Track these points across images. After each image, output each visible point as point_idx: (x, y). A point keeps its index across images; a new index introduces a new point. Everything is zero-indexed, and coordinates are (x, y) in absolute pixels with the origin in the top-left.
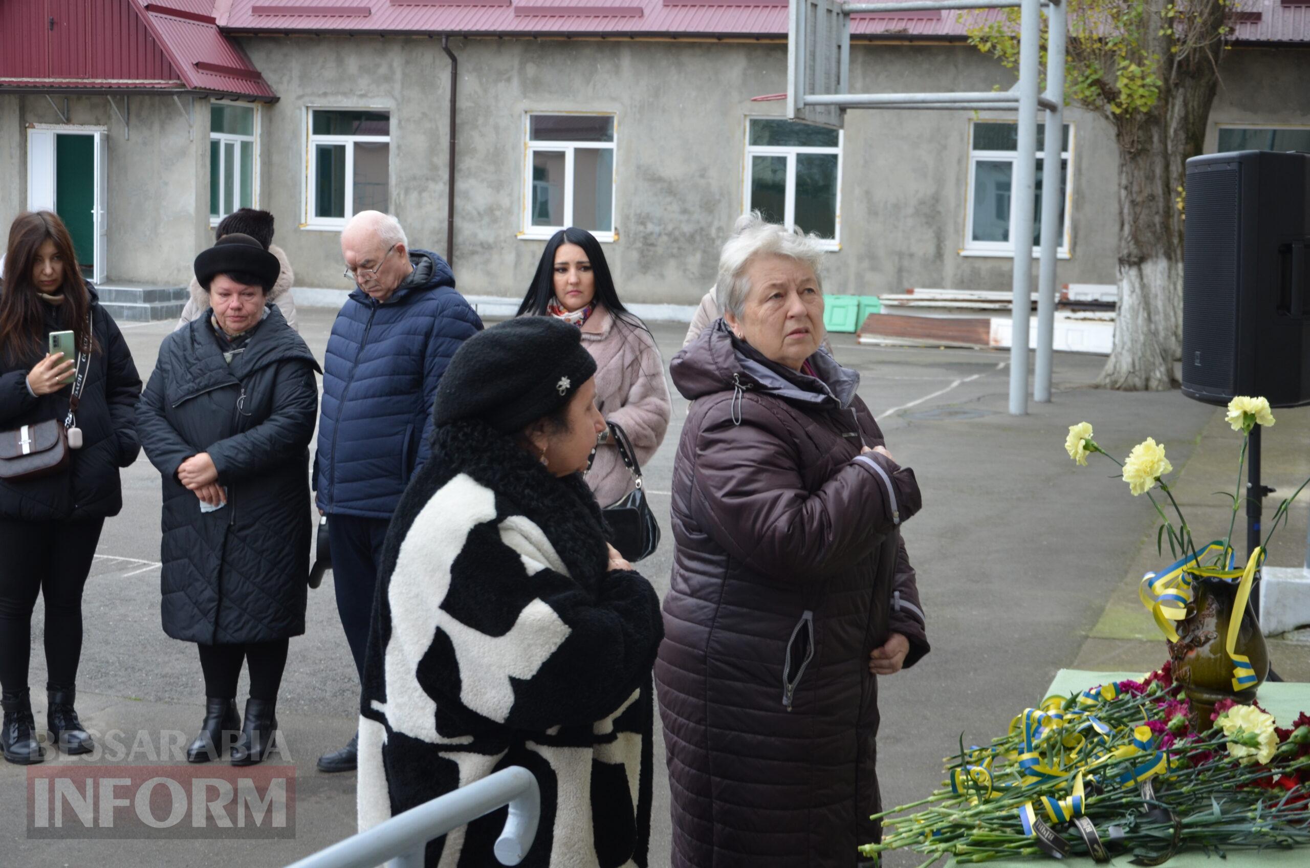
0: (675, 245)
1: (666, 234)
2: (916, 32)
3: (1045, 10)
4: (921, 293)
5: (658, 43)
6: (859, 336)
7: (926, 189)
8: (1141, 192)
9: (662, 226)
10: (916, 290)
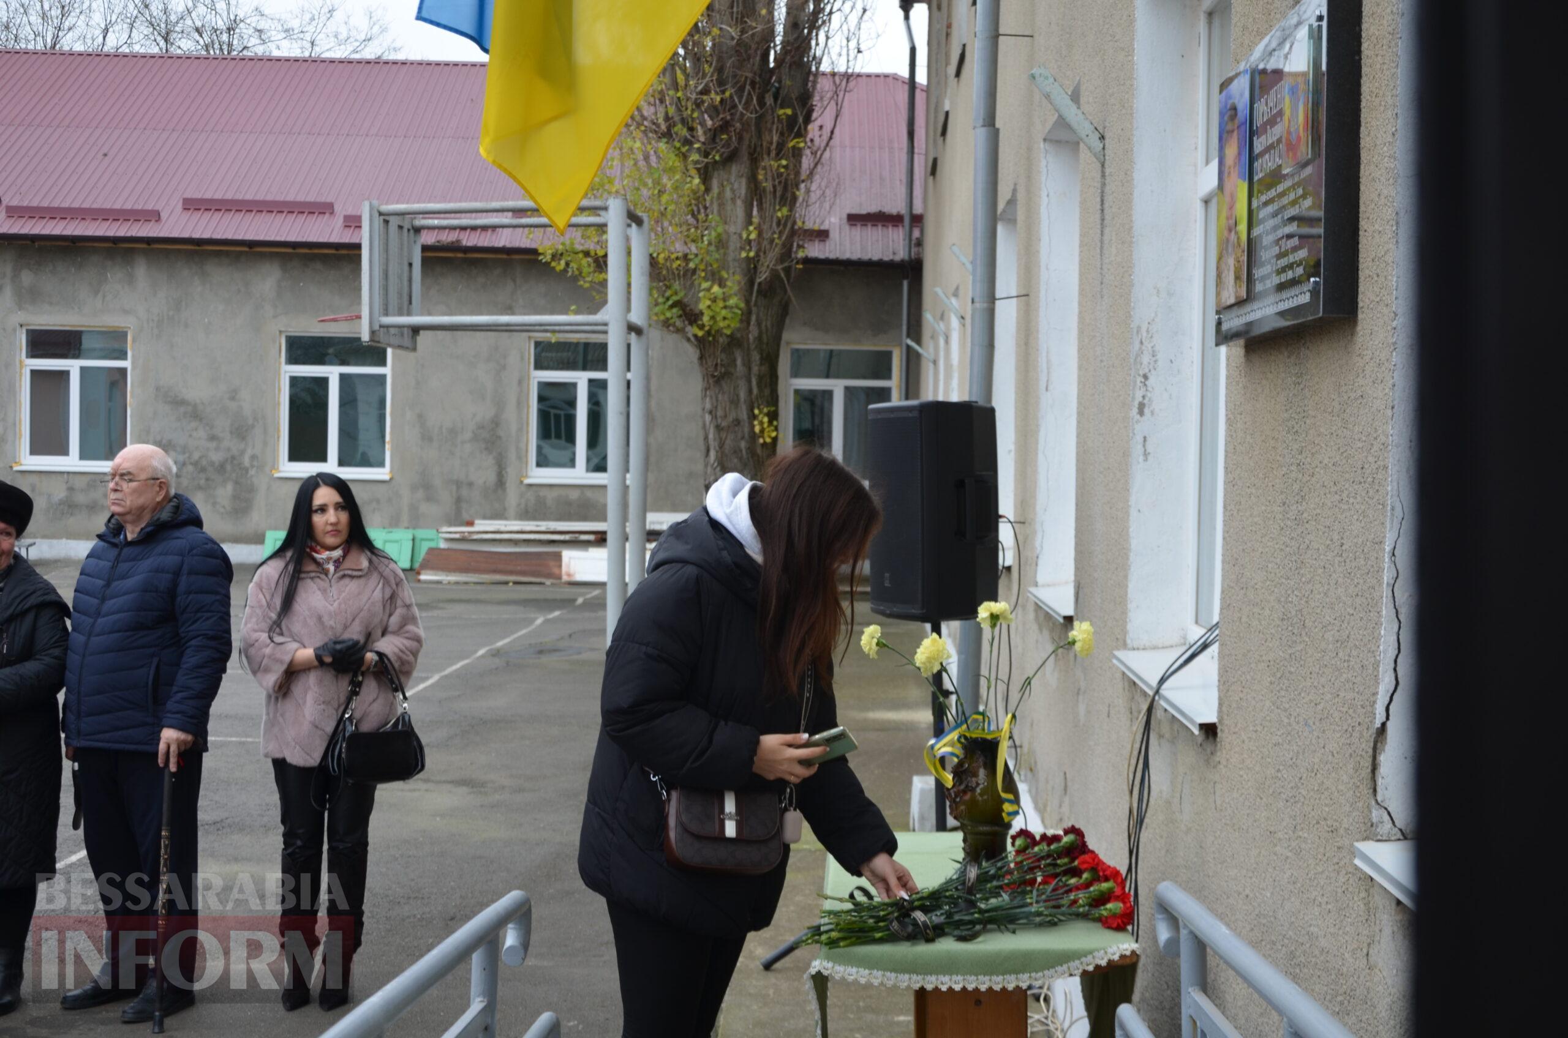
0: (203, 476)
1: (191, 464)
2: (470, 244)
3: (629, 230)
4: (483, 525)
5: (179, 250)
6: (419, 573)
7: (484, 412)
8: (726, 416)
9: (187, 455)
10: (477, 522)
